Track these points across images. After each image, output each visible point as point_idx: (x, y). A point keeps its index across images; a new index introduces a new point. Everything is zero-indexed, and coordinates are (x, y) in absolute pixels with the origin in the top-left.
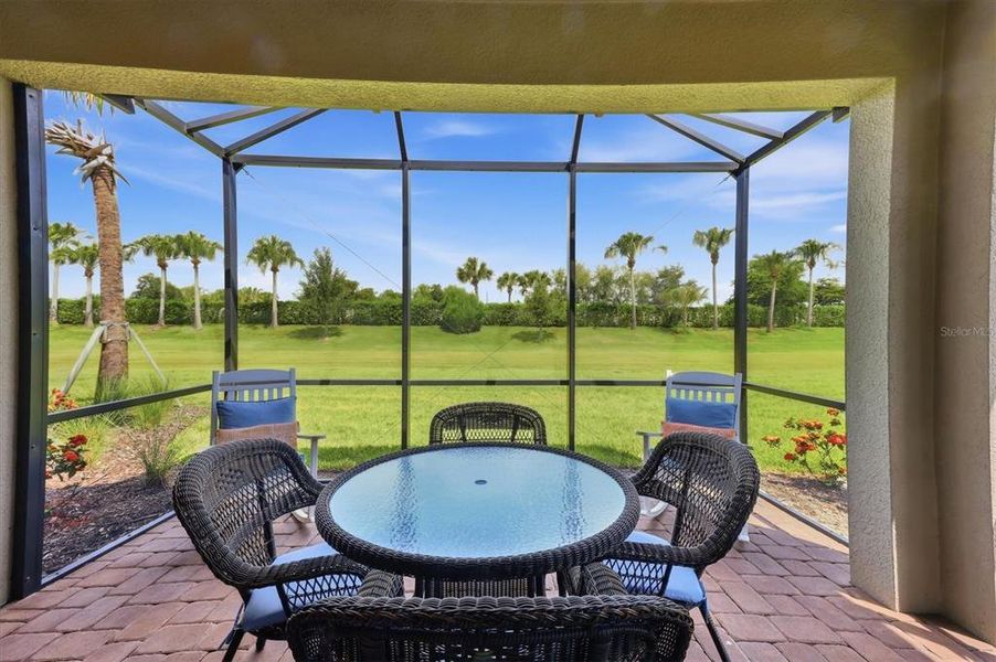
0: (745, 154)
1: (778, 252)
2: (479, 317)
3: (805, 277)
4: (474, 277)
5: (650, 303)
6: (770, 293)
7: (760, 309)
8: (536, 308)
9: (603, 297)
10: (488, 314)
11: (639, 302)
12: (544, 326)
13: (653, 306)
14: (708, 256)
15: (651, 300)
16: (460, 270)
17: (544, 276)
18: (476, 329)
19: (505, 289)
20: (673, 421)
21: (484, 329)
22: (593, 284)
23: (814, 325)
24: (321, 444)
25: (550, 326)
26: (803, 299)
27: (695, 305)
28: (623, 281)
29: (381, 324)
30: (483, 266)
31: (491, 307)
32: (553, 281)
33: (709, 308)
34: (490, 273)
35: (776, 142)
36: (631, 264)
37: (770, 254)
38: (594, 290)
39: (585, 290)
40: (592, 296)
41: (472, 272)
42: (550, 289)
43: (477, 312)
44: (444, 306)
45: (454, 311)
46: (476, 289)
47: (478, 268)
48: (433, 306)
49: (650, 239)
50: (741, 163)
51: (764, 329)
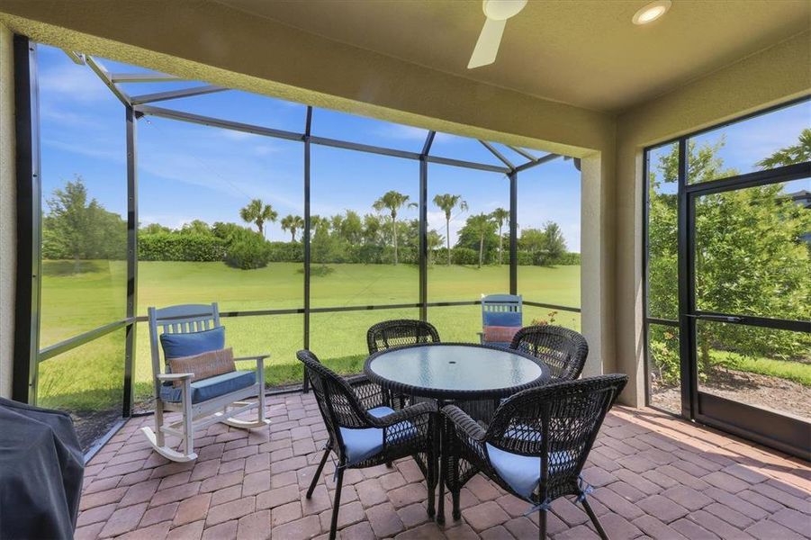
0: (516, 165)
1: (484, 214)
2: (267, 254)
3: (497, 233)
4: (259, 217)
5: (406, 246)
6: (480, 242)
7: (474, 252)
8: (320, 248)
9: (371, 240)
10: (275, 251)
11: (398, 245)
12: (327, 263)
13: (409, 248)
14: (444, 213)
15: (406, 243)
16: (245, 210)
17: (324, 220)
18: (263, 265)
19: (288, 230)
20: (490, 325)
21: (270, 265)
22: (364, 229)
23: (502, 263)
24: (266, 363)
25: (331, 262)
26: (497, 246)
27: (435, 248)
28: (387, 228)
29: (153, 260)
30: (268, 208)
31: (277, 245)
32: (332, 225)
33: (444, 250)
34: (275, 215)
35: (533, 163)
36: (394, 215)
37: (480, 215)
38: (366, 234)
39: (358, 234)
40: (363, 239)
41: (258, 212)
42: (330, 231)
43: (265, 250)
44: (230, 243)
45: (241, 248)
46: (261, 228)
47: (263, 210)
48: (217, 243)
49: (407, 198)
50: (513, 169)
51: (476, 266)
